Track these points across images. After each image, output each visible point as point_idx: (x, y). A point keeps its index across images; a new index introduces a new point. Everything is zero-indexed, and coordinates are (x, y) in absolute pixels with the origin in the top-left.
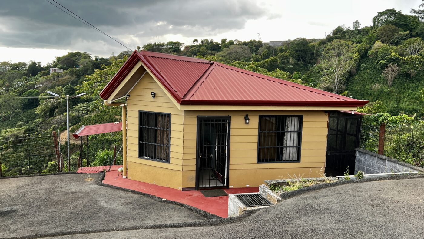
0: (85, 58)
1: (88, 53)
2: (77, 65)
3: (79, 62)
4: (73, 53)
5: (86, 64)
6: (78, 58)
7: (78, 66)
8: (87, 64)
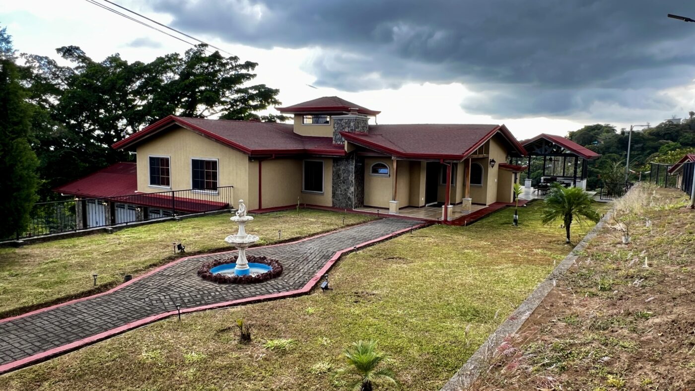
0: (608, 132)
1: (611, 126)
2: (596, 140)
3: (599, 137)
4: (591, 127)
5: (608, 140)
6: (597, 133)
7: (596, 142)
8: (610, 140)
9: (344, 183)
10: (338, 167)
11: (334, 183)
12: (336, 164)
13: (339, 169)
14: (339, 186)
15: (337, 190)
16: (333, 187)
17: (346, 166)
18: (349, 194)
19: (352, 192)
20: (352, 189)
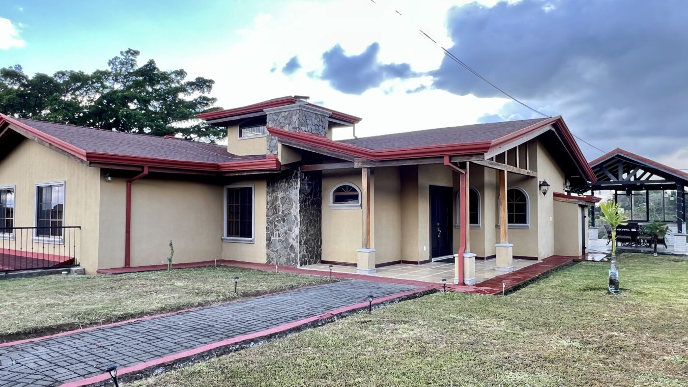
9: (284, 221)
10: (275, 194)
11: (269, 222)
12: (271, 190)
13: (277, 197)
14: (276, 226)
15: (273, 233)
16: (267, 228)
17: (285, 191)
18: (291, 241)
19: (297, 237)
20: (296, 231)
